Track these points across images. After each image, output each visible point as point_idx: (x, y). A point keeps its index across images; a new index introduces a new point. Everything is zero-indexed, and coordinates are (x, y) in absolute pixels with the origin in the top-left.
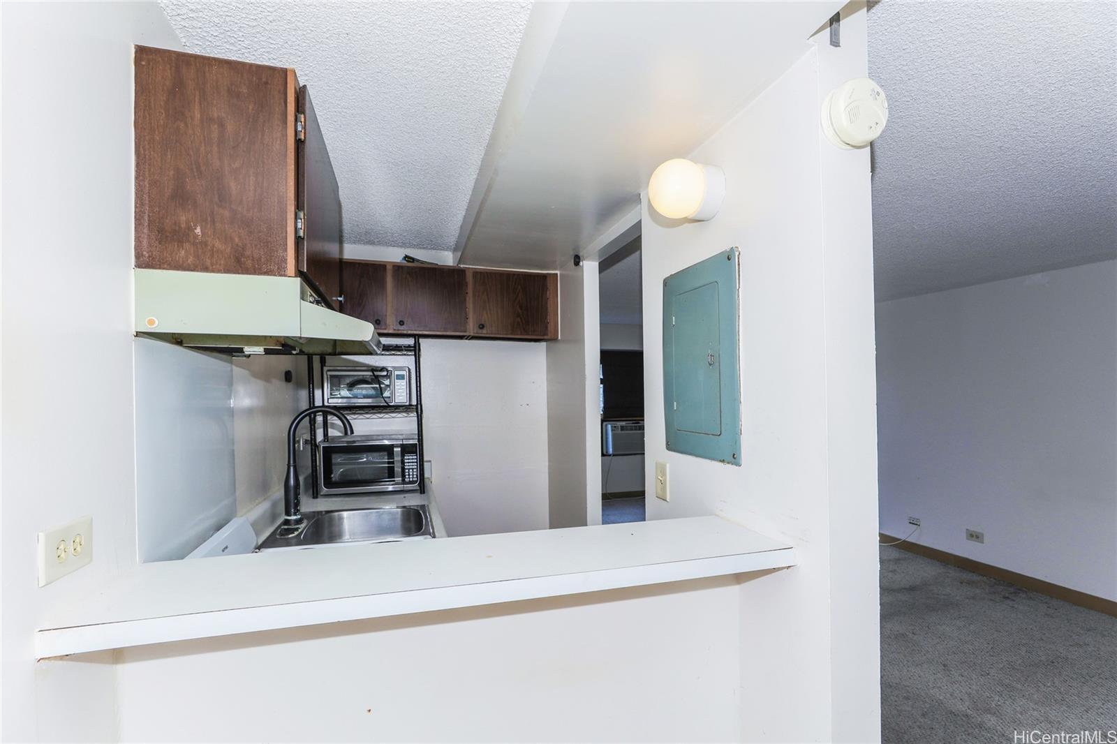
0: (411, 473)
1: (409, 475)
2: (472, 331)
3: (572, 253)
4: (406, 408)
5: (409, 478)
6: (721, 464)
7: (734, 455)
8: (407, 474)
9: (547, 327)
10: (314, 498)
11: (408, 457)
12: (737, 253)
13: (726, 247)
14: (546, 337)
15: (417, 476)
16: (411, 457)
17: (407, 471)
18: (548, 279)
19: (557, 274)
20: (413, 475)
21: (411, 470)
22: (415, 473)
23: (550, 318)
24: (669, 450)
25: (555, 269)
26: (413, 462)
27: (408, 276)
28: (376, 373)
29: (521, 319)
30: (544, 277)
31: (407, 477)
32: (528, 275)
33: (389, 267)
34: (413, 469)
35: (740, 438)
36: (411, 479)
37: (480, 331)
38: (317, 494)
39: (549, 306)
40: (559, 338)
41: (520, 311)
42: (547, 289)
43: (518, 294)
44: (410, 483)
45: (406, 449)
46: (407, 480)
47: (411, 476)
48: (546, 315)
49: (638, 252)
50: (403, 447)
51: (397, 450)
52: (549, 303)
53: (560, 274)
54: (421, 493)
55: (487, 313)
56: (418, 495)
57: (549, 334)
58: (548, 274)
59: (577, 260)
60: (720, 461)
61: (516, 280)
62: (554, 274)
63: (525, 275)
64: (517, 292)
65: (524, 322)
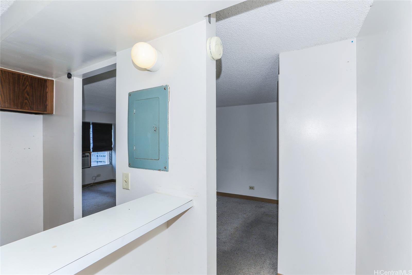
3: (67, 72)
6: (159, 171)
7: (165, 167)
9: (46, 107)
12: (169, 88)
13: (164, 85)
14: (45, 112)
18: (48, 82)
19: (53, 80)
23: (48, 103)
24: (130, 167)
25: (52, 77)
29: (28, 101)
30: (45, 81)
32: (34, 78)
35: (168, 160)
39: (48, 96)
40: (54, 113)
42: (47, 87)
43: (26, 87)
48: (46, 101)
49: (114, 78)
53: (56, 81)
57: (48, 111)
58: (47, 79)
59: (69, 76)
60: (158, 170)
61: (25, 78)
62: (51, 80)
63: (32, 77)
64: (26, 85)
65: (30, 103)
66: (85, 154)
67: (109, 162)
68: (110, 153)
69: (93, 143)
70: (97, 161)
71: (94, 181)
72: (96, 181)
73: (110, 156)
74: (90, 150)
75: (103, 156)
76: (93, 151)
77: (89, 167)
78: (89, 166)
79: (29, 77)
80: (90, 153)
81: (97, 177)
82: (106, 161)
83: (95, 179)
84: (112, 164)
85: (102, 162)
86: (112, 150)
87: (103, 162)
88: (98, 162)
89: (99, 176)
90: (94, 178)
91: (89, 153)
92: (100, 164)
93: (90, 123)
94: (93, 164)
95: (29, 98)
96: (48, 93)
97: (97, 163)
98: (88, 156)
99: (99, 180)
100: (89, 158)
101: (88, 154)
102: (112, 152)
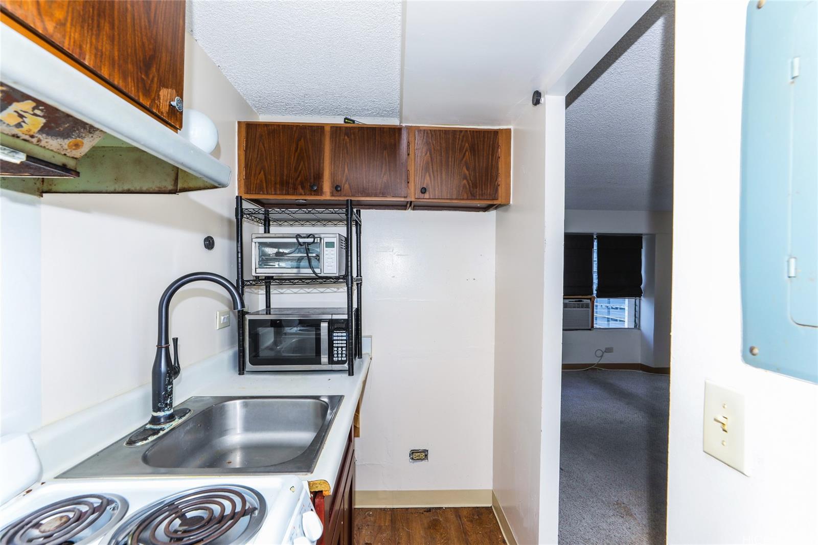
0: (340, 352)
1: (338, 354)
2: (413, 197)
3: (531, 92)
4: (335, 280)
5: (338, 357)
8: (336, 352)
9: (497, 190)
10: (240, 374)
11: (337, 334)
14: (495, 202)
15: (346, 355)
16: (340, 334)
17: (336, 349)
18: (500, 134)
19: (510, 130)
20: (342, 354)
21: (340, 349)
22: (344, 352)
23: (501, 180)
25: (508, 124)
26: (342, 340)
27: (346, 137)
28: (301, 240)
29: (468, 181)
30: (496, 132)
31: (335, 356)
32: (477, 132)
33: (327, 129)
34: (342, 347)
36: (340, 359)
37: (422, 196)
38: (244, 370)
39: (500, 166)
40: (511, 203)
41: (467, 172)
42: (498, 147)
43: (465, 154)
44: (338, 362)
45: (334, 325)
46: (335, 359)
47: (340, 355)
48: (497, 177)
50: (331, 323)
51: (324, 326)
52: (500, 163)
53: (514, 130)
54: (349, 375)
55: (430, 176)
56: (346, 375)
57: (500, 199)
58: (500, 128)
59: (537, 98)
61: (463, 137)
62: (507, 129)
63: (473, 131)
64: (464, 151)
65: (471, 184)
66: (581, 301)
67: (634, 323)
68: (635, 302)
69: (599, 278)
70: (608, 318)
71: (599, 361)
72: (603, 361)
73: (635, 308)
74: (592, 294)
75: (621, 309)
76: (598, 296)
77: (590, 330)
78: (590, 328)
79: (469, 132)
80: (592, 300)
81: (605, 351)
82: (626, 320)
83: (602, 356)
84: (639, 329)
85: (616, 320)
86: (640, 296)
87: (620, 321)
88: (609, 321)
89: (609, 350)
90: (599, 354)
91: (590, 299)
92: (613, 325)
93: (593, 236)
94: (599, 324)
95: (469, 174)
96: (500, 160)
97: (606, 322)
98: (587, 306)
99: (608, 359)
100: (590, 310)
101: (589, 301)
102: (640, 300)
